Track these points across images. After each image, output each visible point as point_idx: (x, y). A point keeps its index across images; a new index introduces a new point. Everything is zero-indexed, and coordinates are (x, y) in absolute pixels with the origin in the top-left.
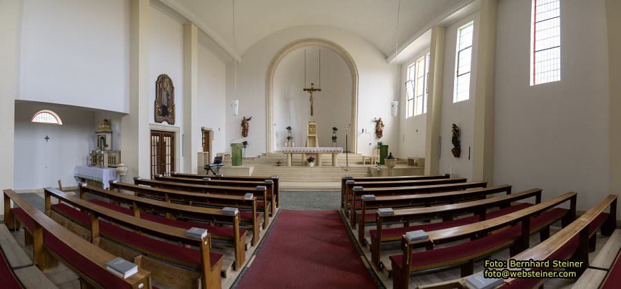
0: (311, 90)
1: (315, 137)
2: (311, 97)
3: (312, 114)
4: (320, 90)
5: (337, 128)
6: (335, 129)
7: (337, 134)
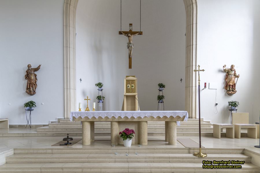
0: (129, 33)
1: (134, 97)
2: (129, 43)
3: (130, 67)
4: (140, 33)
5: (164, 83)
6: (161, 86)
7: (165, 92)
